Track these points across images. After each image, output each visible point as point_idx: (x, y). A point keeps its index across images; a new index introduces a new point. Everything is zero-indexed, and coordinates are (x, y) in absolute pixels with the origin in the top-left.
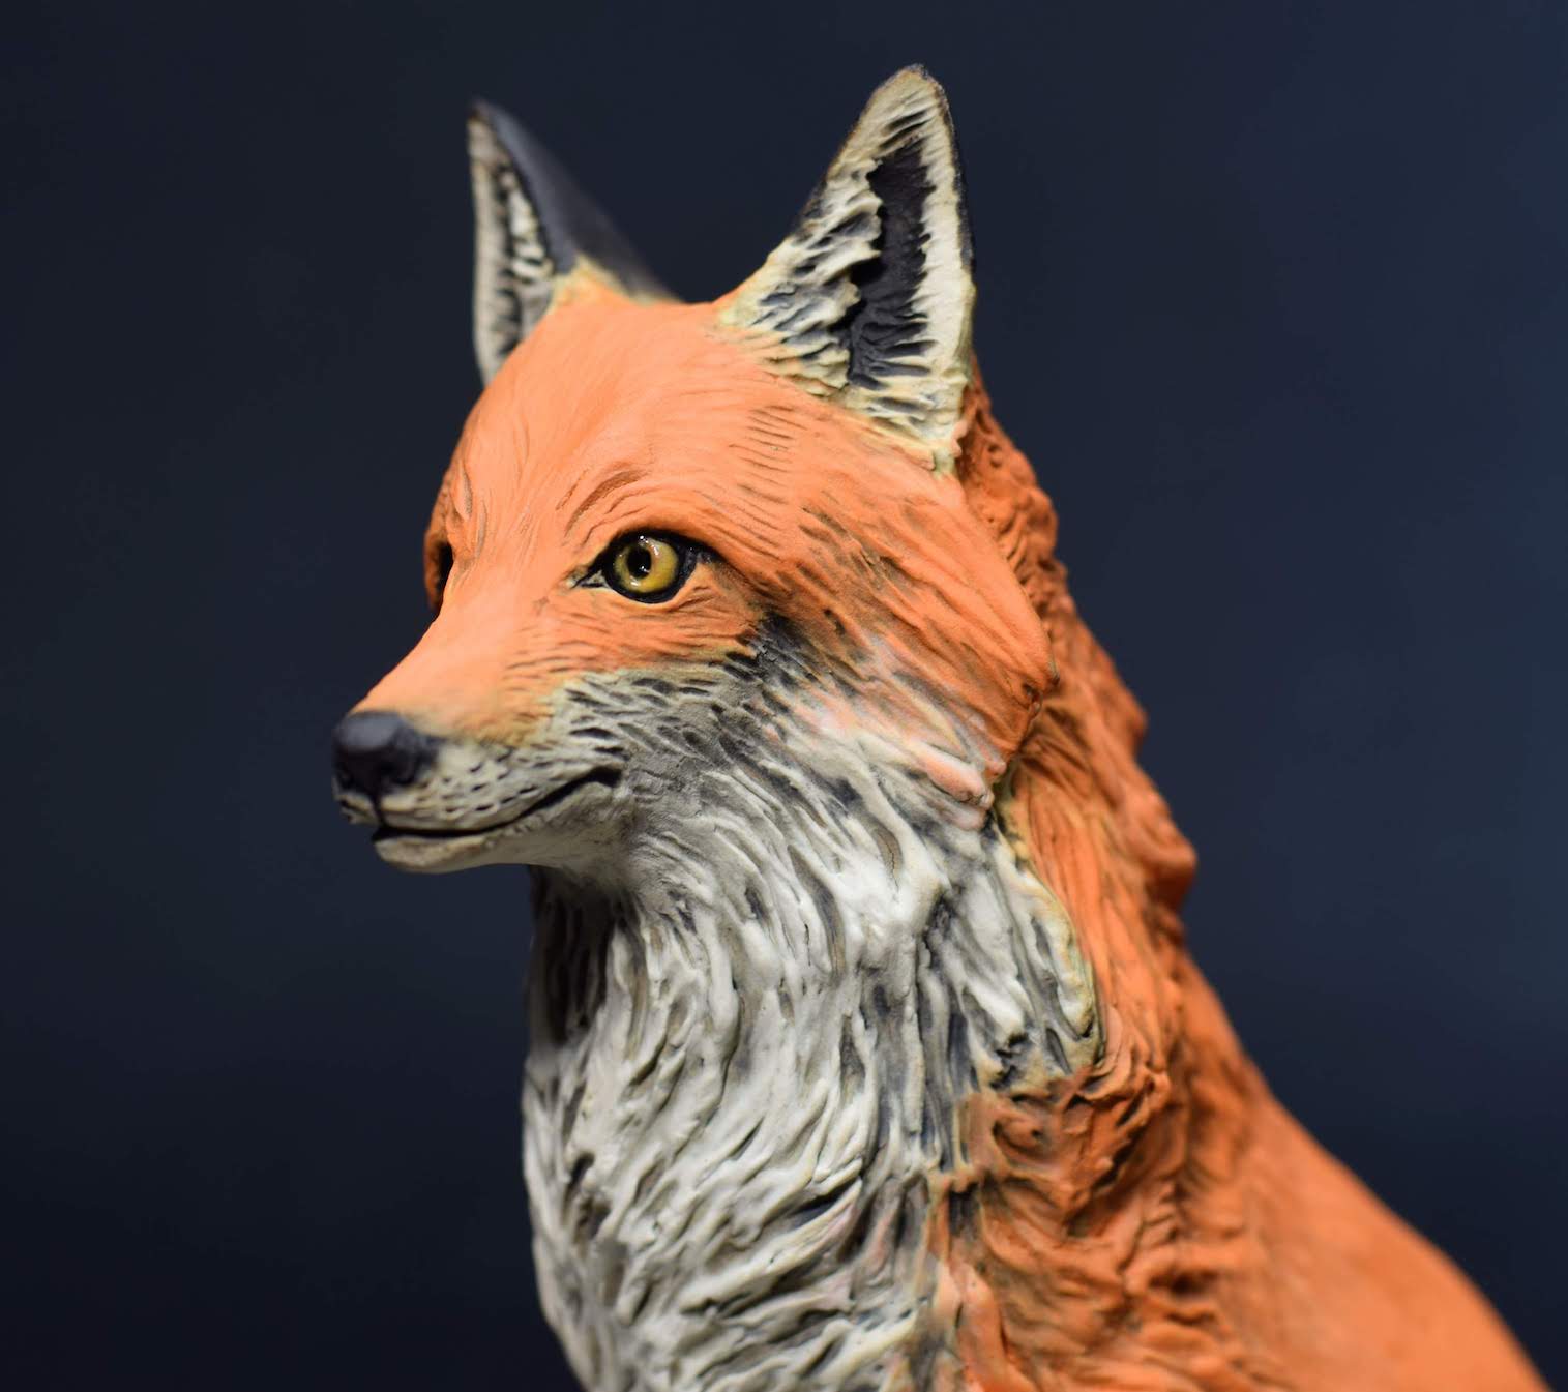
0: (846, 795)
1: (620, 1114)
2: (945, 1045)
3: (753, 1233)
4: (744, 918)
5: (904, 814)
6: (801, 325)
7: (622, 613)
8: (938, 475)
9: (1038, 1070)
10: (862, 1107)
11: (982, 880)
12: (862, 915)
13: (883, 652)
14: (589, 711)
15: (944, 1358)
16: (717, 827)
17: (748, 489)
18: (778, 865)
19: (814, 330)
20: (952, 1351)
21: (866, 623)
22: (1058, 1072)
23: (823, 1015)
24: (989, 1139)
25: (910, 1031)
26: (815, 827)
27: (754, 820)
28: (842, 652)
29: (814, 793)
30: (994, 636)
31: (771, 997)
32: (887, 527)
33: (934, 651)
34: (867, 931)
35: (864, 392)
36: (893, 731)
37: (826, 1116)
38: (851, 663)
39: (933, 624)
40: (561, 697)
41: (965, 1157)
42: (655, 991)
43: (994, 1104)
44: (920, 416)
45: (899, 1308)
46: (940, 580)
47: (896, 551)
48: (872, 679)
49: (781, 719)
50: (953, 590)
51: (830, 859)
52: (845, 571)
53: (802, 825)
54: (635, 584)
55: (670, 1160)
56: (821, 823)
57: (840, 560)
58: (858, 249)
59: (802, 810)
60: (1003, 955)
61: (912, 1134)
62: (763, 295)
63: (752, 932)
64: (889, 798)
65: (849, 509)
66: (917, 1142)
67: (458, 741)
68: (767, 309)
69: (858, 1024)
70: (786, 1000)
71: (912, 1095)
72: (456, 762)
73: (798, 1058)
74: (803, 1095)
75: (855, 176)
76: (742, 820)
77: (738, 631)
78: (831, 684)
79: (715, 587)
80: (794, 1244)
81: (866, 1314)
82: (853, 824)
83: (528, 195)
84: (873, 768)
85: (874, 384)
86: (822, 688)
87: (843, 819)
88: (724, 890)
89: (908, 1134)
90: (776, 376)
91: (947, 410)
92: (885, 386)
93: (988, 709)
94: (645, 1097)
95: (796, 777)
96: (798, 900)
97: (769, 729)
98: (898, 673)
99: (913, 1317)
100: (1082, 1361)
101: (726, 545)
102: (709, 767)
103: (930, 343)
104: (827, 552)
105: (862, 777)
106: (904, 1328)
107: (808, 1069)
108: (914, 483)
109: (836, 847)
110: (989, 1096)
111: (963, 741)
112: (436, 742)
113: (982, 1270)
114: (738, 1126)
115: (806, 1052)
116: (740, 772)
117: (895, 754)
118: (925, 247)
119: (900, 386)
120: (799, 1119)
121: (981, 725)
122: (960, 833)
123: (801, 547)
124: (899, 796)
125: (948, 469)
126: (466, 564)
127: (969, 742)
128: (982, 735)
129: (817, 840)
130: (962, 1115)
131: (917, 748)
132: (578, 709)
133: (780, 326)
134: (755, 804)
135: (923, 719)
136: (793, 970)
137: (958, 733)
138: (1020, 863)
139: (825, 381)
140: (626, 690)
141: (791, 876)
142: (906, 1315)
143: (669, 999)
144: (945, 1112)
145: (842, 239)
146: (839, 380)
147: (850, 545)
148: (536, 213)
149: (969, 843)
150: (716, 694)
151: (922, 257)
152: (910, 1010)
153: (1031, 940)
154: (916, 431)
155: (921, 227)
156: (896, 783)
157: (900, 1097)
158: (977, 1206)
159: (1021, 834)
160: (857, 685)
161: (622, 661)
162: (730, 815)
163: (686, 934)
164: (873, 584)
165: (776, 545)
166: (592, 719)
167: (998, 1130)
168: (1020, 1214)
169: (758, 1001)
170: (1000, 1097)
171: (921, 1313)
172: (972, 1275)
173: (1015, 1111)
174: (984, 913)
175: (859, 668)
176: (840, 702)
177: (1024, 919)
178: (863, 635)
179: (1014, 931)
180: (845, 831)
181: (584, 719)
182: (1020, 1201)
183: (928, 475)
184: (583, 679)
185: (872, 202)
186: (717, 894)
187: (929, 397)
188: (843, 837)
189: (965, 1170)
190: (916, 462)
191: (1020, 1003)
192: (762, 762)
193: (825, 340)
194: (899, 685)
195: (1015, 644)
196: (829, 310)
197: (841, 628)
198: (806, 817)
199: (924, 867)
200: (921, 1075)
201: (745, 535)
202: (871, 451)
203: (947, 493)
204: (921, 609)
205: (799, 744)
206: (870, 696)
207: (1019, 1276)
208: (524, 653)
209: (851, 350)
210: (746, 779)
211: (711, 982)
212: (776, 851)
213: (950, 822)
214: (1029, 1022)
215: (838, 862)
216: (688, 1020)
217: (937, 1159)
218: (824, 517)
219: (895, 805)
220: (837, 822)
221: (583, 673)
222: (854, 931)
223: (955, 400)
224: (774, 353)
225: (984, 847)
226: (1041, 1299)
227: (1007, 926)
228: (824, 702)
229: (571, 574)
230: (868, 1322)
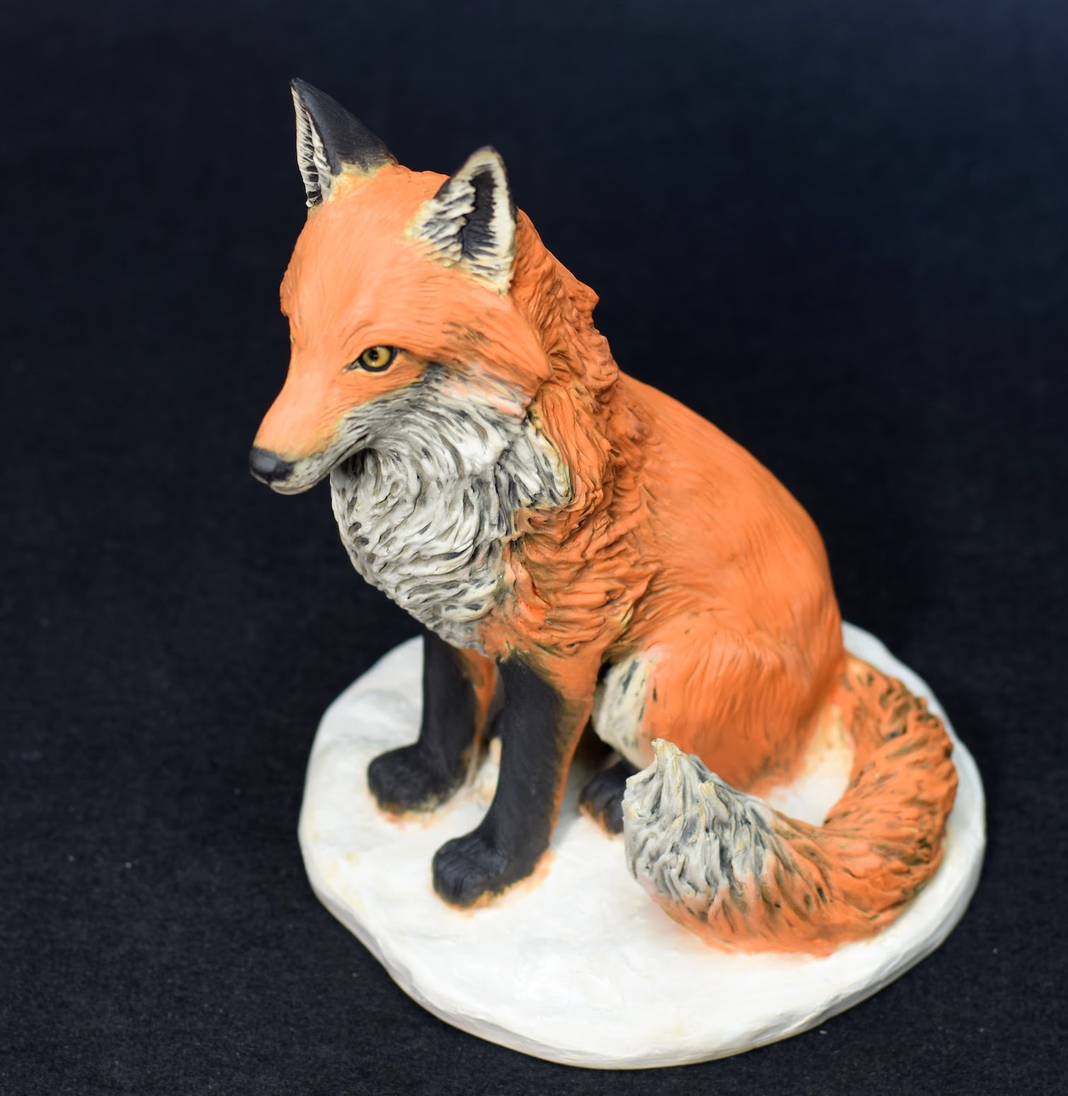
0: (463, 415)
1: (372, 513)
2: (508, 492)
3: (428, 558)
4: (421, 457)
5: (488, 420)
6: (441, 236)
7: (367, 379)
8: (501, 297)
9: (546, 503)
10: (473, 520)
11: (522, 441)
12: (471, 460)
13: (477, 368)
14: (354, 421)
15: (509, 596)
16: (409, 432)
17: (419, 322)
18: (435, 441)
19: (448, 238)
20: (511, 594)
21: (470, 358)
22: (554, 504)
23: (456, 488)
24: (527, 523)
25: (492, 491)
26: (450, 427)
27: (424, 428)
28: (460, 368)
29: (451, 416)
30: (526, 362)
31: (434, 484)
32: (479, 320)
33: (501, 366)
34: (473, 465)
35: (469, 261)
36: (483, 393)
37: (458, 526)
38: (465, 371)
39: (499, 358)
40: (342, 421)
41: (516, 530)
42: (385, 479)
43: (528, 513)
44: (492, 272)
45: (490, 579)
46: (502, 340)
47: (482, 330)
48: (473, 376)
49: (436, 394)
50: (507, 343)
51: (457, 439)
52: (461, 342)
53: (445, 426)
54: (374, 364)
55: (393, 529)
56: (453, 425)
57: (459, 338)
58: (466, 208)
59: (445, 422)
60: (532, 466)
61: (495, 525)
62: (424, 223)
63: (425, 463)
64: (482, 416)
65: (461, 317)
66: (496, 528)
67: (301, 460)
68: (426, 229)
69: (470, 492)
70: (439, 484)
71: (494, 511)
72: (300, 469)
73: (446, 503)
74: (448, 516)
75: (463, 181)
76: (419, 428)
77: (416, 374)
78: (457, 379)
79: (406, 362)
80: (445, 566)
81: (477, 581)
82: (467, 425)
83: (319, 132)
84: (474, 406)
85: (472, 258)
86: (453, 380)
87: (462, 423)
88: (413, 449)
89: (492, 525)
90: (430, 262)
91: (504, 270)
92: (477, 259)
93: (523, 385)
94: (382, 509)
95: (442, 411)
96: (444, 453)
97: (431, 398)
98: (485, 375)
99: (496, 583)
100: (568, 588)
101: (410, 347)
102: (404, 415)
103: (497, 245)
104: (453, 338)
105: (470, 409)
106: (493, 587)
107: (450, 506)
108: (490, 302)
109: (460, 435)
110: (526, 510)
111: (513, 395)
112: (292, 464)
113: (524, 563)
114: (421, 522)
115: (449, 501)
116: (418, 414)
117: (484, 401)
118: (494, 207)
119: (483, 260)
120: (446, 525)
121: (521, 390)
122: (513, 426)
123: (443, 340)
124: (486, 415)
125: (505, 293)
126: (300, 350)
127: (515, 394)
128: (519, 392)
129: (451, 433)
130: (515, 515)
131: (494, 400)
132: (350, 422)
133: (432, 237)
134: (425, 423)
135: (495, 389)
136: (443, 476)
137: (510, 392)
138: (538, 431)
139: (452, 258)
140: (369, 408)
141: (441, 445)
142: (493, 582)
143: (391, 482)
144: (508, 515)
145: (459, 203)
146: (458, 257)
147: (464, 331)
148: (322, 140)
149: (516, 429)
150: (407, 396)
151: (493, 211)
152: (492, 486)
153: (543, 462)
154: (491, 278)
155: (492, 198)
156: (484, 411)
157: (489, 513)
158: (522, 542)
159: (539, 416)
160: (467, 377)
161: (368, 399)
162: (415, 426)
163: (398, 462)
164: (473, 343)
165: (431, 343)
166: (355, 424)
167: (529, 520)
168: (539, 543)
169: (428, 484)
170: (530, 510)
171: (499, 581)
172: (520, 567)
173: (537, 515)
174: (523, 451)
175: (468, 373)
176: (460, 385)
177: (540, 455)
178: (470, 364)
179: (535, 457)
180: (463, 428)
181: (352, 425)
182: (539, 539)
183: (496, 297)
184: (352, 411)
185: (471, 190)
186: (410, 451)
187: (497, 265)
188: (463, 430)
189: (516, 534)
190: (492, 293)
191: (538, 483)
192: (428, 409)
193: (451, 241)
194: (486, 379)
195: (534, 366)
196: (453, 229)
197: (459, 362)
198: (447, 424)
199: (497, 441)
200: (497, 505)
201: (418, 343)
202: (471, 289)
203: (505, 305)
204: (492, 351)
205: (442, 401)
206: (474, 382)
207: (539, 566)
208: (326, 408)
209: (463, 243)
210: (421, 416)
211: (408, 479)
212: (434, 436)
213: (508, 422)
214: (542, 489)
215: (461, 440)
216: (399, 490)
217: (505, 533)
218: (452, 324)
219: (484, 418)
220: (460, 424)
221: (352, 409)
222: (468, 467)
223: (508, 266)
224: (429, 251)
225: (522, 429)
226: (548, 571)
227: (533, 456)
228: (453, 385)
229: (346, 367)
230: (477, 584)
